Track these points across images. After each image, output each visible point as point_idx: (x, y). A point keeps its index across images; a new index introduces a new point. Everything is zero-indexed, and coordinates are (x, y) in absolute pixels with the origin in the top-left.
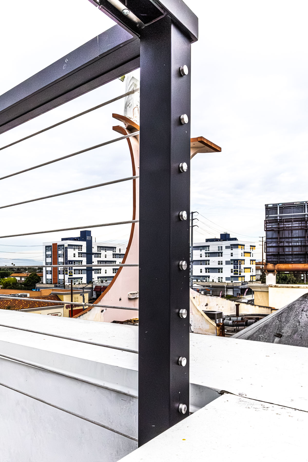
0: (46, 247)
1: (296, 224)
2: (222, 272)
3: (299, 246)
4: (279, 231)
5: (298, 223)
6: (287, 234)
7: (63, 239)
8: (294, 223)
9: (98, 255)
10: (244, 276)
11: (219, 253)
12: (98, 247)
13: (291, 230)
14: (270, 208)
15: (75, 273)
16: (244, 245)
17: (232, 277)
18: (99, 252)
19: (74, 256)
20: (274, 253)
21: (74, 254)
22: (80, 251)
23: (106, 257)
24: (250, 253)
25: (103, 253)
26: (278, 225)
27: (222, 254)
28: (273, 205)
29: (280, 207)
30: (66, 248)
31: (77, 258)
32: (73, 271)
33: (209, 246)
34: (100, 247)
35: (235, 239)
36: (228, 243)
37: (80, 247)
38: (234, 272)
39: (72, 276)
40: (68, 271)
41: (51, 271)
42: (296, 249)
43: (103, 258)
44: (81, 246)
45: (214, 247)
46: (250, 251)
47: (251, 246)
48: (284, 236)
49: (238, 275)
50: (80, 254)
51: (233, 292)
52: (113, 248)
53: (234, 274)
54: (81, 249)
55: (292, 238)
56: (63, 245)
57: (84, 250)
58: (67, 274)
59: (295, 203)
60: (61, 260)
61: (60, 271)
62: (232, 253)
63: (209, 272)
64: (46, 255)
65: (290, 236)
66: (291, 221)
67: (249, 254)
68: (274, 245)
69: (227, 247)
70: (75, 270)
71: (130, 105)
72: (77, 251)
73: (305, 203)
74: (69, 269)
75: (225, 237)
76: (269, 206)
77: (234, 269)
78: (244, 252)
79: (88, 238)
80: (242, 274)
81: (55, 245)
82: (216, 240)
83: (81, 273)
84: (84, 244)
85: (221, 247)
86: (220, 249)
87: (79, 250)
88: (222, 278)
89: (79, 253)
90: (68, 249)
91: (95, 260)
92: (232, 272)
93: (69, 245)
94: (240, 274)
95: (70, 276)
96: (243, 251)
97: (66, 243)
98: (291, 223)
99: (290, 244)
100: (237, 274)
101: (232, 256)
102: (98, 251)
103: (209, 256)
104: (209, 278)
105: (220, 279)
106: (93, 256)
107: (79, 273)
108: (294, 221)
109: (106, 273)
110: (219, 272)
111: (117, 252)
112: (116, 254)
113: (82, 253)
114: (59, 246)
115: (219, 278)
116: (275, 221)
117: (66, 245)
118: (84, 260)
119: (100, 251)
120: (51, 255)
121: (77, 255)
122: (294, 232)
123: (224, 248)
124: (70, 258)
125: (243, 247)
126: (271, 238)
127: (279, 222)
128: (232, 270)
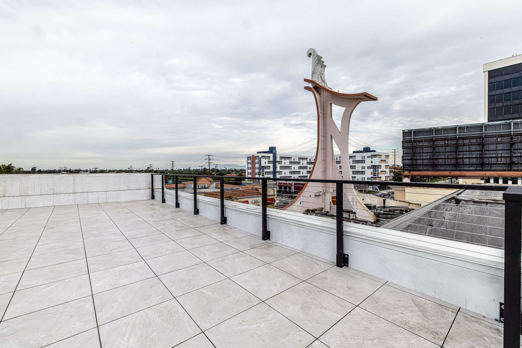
0: (248, 157)
5: (427, 142)
7: (258, 153)
9: (280, 162)
10: (381, 177)
11: (362, 161)
12: (280, 157)
15: (265, 174)
16: (381, 155)
17: (372, 177)
19: (265, 163)
21: (265, 162)
22: (269, 160)
23: (285, 164)
25: (283, 161)
26: (412, 144)
27: (364, 162)
29: (413, 132)
30: (261, 158)
31: (267, 165)
32: (264, 173)
33: (355, 156)
34: (282, 157)
35: (374, 151)
36: (369, 154)
37: (269, 157)
38: (374, 174)
39: (264, 176)
40: (262, 173)
41: (251, 173)
43: (283, 165)
44: (270, 157)
45: (358, 157)
46: (385, 160)
50: (269, 162)
52: (289, 158)
54: (270, 158)
56: (259, 156)
57: (272, 159)
58: (261, 175)
60: (257, 166)
61: (256, 173)
62: (372, 161)
64: (248, 163)
66: (422, 142)
69: (368, 157)
70: (266, 172)
71: (316, 73)
72: (267, 160)
74: (262, 171)
75: (367, 150)
77: (374, 172)
78: (381, 160)
79: (274, 151)
81: (253, 156)
82: (361, 152)
83: (270, 174)
84: (271, 155)
85: (364, 157)
87: (268, 159)
89: (268, 161)
91: (278, 165)
92: (372, 174)
93: (262, 156)
94: (378, 176)
95: (262, 176)
97: (260, 155)
100: (376, 175)
101: (372, 163)
102: (280, 160)
103: (355, 163)
106: (277, 163)
107: (268, 174)
108: (425, 142)
109: (285, 174)
110: (363, 174)
111: (292, 160)
112: (291, 162)
113: (270, 161)
114: (256, 157)
118: (271, 165)
120: (251, 162)
121: (267, 162)
123: (366, 157)
124: (263, 164)
125: (380, 157)
127: (413, 142)
128: (372, 172)
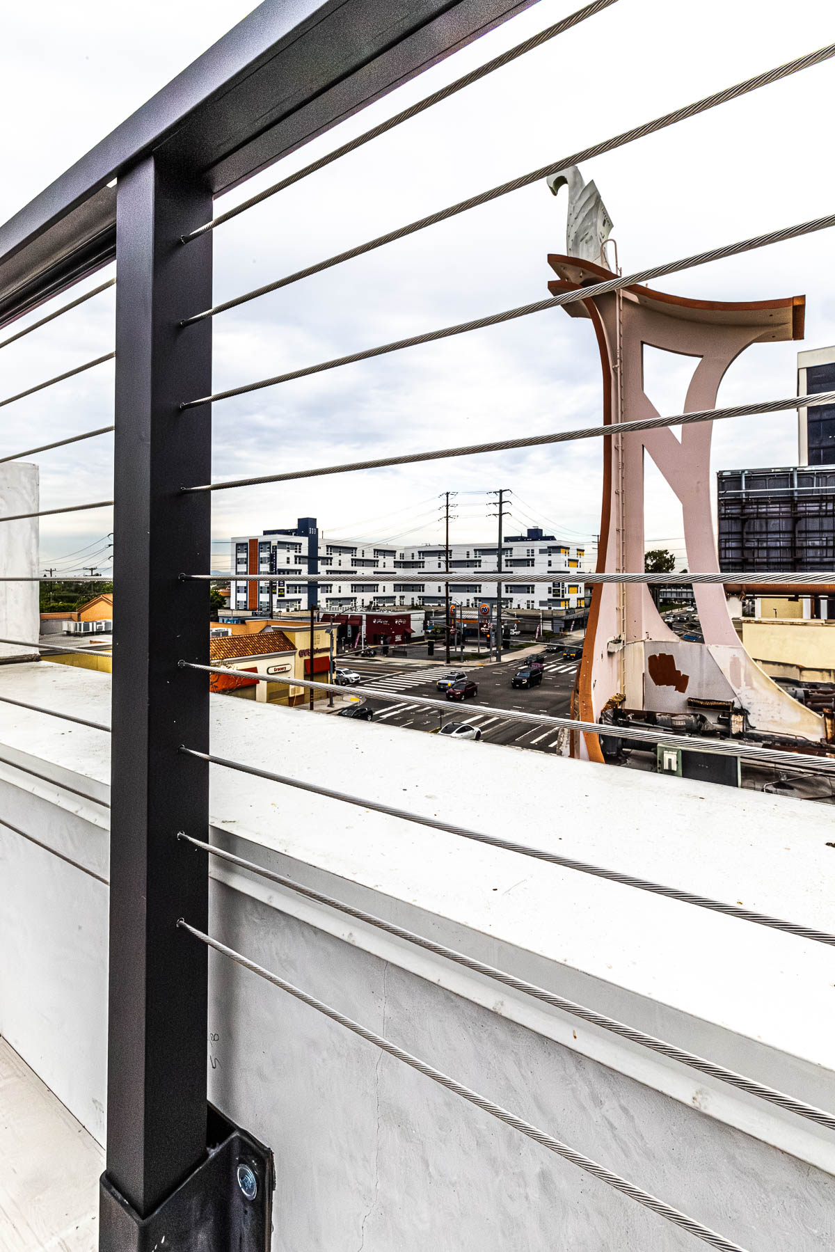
0: (237, 545)
1: (774, 509)
2: (533, 592)
3: (780, 548)
4: (744, 520)
5: (778, 506)
6: (757, 525)
7: (266, 533)
8: (771, 506)
9: (327, 560)
10: (568, 600)
11: (528, 560)
12: (328, 546)
13: (767, 518)
14: (726, 478)
15: (288, 592)
16: (568, 548)
17: (550, 600)
18: (329, 556)
19: (288, 562)
20: (733, 560)
21: (288, 558)
22: (298, 554)
23: (340, 565)
24: (577, 561)
25: (335, 556)
26: (743, 508)
27: (533, 562)
28: (732, 472)
29: (746, 477)
30: (275, 548)
31: (292, 566)
32: (285, 588)
33: (511, 549)
34: (332, 547)
35: (552, 538)
36: (544, 545)
37: (297, 546)
38: (554, 592)
39: (283, 596)
40: (278, 587)
41: (246, 588)
42: (774, 554)
43: (335, 567)
44: (300, 544)
45: (519, 551)
46: (576, 559)
47: (578, 550)
48: (752, 530)
49: (561, 598)
50: (299, 559)
51: (552, 626)
52: (351, 550)
53: (554, 596)
54: (300, 549)
55: (767, 533)
56: (270, 543)
57: (305, 552)
58: (275, 593)
59: (773, 471)
60: (265, 567)
61: (261, 587)
62: (550, 562)
63: (511, 592)
64: (237, 559)
65: (764, 529)
66: (767, 503)
67: (576, 564)
68: (734, 545)
69: (542, 551)
70: (288, 586)
72: (292, 554)
73: (792, 470)
74: (279, 584)
75: (535, 534)
76: (724, 474)
77: (554, 587)
78: (569, 560)
79: (311, 531)
80: (566, 596)
81: (253, 542)
82: (522, 539)
83: (300, 592)
84: (304, 541)
85: (533, 551)
86: (530, 554)
87: (296, 552)
88: (533, 602)
89: (296, 557)
90: (278, 550)
91: (322, 568)
92: (550, 592)
93: (279, 543)
94: (563, 596)
95: (279, 596)
96: (566, 558)
97: (274, 540)
98: (765, 506)
99: (765, 545)
100: (559, 596)
101: (550, 565)
102: (328, 554)
103: (511, 566)
104: (511, 601)
105: (531, 604)
106: (319, 562)
107: (296, 592)
108: (773, 503)
109: (340, 591)
110: (528, 592)
111: (359, 556)
112: (356, 560)
113: (300, 557)
114: (261, 543)
115: (528, 601)
116: (737, 501)
117: (274, 543)
118: (305, 568)
119: (331, 554)
120: (247, 559)
121: (292, 560)
122: (773, 522)
123: (537, 552)
124: (281, 564)
125: (567, 551)
126: (728, 533)
127: (745, 503)
128: (550, 588)
